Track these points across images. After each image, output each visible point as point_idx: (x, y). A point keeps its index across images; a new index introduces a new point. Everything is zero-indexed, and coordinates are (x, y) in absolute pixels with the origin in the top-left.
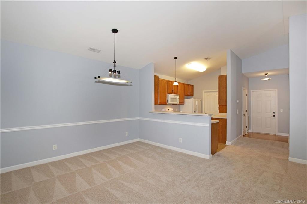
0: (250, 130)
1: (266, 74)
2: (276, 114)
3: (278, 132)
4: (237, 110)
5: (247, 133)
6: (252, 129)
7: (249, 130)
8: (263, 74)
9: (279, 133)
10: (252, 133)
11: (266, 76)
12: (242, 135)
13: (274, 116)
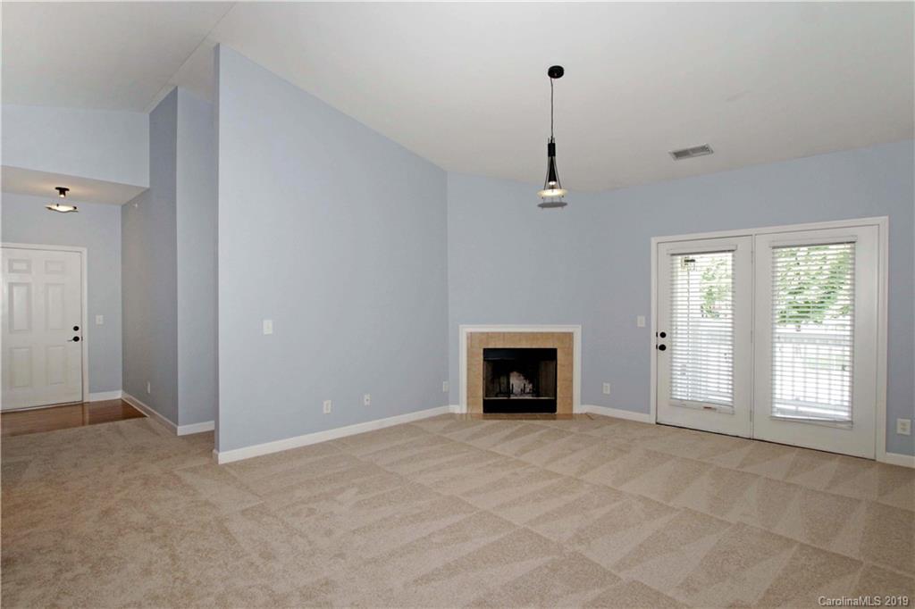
1: (62, 191)
2: (84, 333)
3: (90, 391)
8: (50, 187)
9: (91, 394)
11: (62, 196)
13: (76, 339)
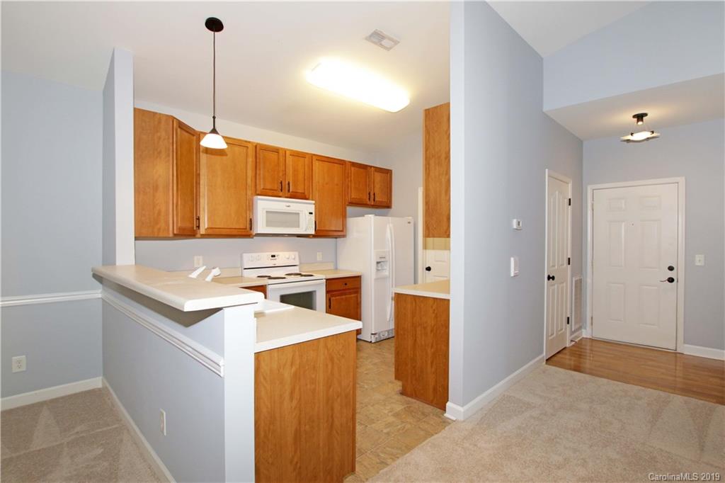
0: (583, 330)
1: (640, 117)
2: (679, 274)
3: (685, 342)
4: (512, 259)
5: (568, 344)
6: (592, 324)
7: (580, 328)
8: (627, 118)
9: (686, 345)
10: (592, 340)
11: (640, 123)
12: (545, 355)
13: (671, 280)
